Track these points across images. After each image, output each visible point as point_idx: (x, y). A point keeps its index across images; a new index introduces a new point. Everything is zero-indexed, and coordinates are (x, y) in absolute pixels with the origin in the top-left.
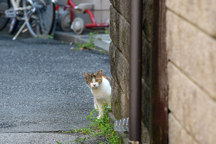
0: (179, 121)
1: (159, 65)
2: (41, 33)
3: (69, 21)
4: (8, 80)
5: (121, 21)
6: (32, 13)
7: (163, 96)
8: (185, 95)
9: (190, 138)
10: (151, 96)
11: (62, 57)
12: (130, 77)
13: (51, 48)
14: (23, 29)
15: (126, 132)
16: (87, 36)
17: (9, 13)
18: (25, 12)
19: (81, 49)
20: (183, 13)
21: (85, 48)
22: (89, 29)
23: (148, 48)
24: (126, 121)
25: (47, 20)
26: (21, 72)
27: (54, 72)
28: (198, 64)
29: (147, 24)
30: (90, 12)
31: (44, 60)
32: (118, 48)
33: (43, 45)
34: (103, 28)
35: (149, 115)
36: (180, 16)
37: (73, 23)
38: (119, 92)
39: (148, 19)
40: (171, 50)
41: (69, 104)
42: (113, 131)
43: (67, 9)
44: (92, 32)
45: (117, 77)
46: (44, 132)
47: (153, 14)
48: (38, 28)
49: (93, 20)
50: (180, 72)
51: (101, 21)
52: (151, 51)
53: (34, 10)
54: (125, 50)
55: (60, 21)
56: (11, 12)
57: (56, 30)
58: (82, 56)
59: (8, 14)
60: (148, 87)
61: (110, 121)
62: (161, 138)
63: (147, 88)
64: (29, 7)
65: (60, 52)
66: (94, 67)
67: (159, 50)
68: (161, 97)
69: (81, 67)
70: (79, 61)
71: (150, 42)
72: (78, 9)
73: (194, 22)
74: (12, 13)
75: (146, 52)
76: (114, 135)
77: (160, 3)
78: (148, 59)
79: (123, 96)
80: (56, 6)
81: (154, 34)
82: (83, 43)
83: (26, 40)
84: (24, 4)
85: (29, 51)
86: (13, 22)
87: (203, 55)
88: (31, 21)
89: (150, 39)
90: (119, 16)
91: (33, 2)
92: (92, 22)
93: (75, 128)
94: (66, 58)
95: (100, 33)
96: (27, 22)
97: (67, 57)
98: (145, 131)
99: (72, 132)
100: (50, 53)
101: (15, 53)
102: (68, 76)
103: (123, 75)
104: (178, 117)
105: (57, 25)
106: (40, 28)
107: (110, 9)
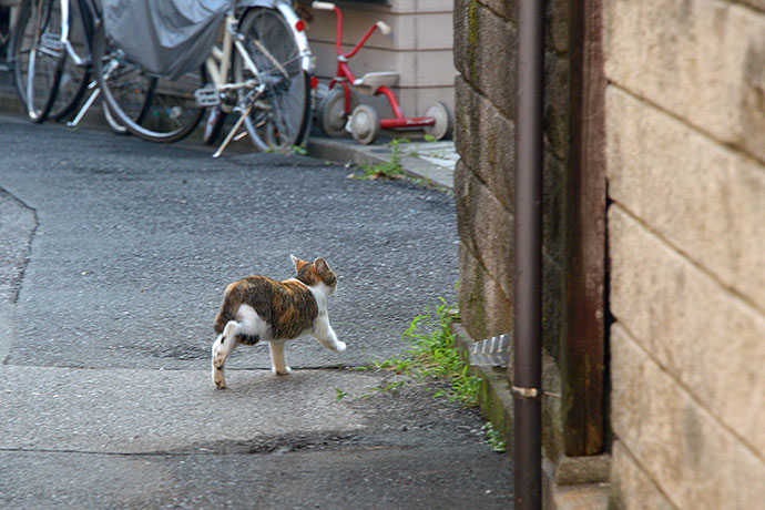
0: (638, 341)
1: (584, 212)
2: (278, 141)
3: (342, 113)
4: (213, 251)
5: (484, 112)
6: (257, 95)
7: (593, 285)
8: (654, 280)
9: (669, 380)
10: (563, 285)
11: (330, 198)
12: (515, 245)
13: (302, 176)
14: (237, 133)
15: (497, 368)
16: (384, 147)
17: (205, 97)
18: (240, 92)
19: (373, 177)
20: (650, 91)
21: (381, 174)
22: (388, 131)
23: (556, 174)
24: (496, 342)
25: (291, 112)
26: (240, 232)
27: (315, 230)
28: (688, 209)
29: (553, 117)
30: (390, 93)
31: (290, 204)
32: (477, 176)
33: (284, 169)
34: (419, 128)
35: (559, 327)
36: (641, 98)
37: (350, 118)
38: (479, 276)
39: (557, 107)
40: (619, 178)
41: (356, 305)
42: (464, 365)
43: (337, 85)
44: (397, 139)
45: (474, 241)
46: (304, 368)
47: (568, 95)
48: (270, 129)
49: (398, 110)
50: (640, 229)
51: (416, 113)
52: (565, 178)
53: (261, 89)
54: (494, 180)
55: (322, 113)
56: (208, 94)
57: (313, 134)
58: (376, 195)
59: (201, 97)
60: (555, 263)
61: (456, 342)
62: (588, 382)
63: (554, 266)
64: (249, 83)
65: (325, 186)
66: (405, 219)
67: (584, 178)
68: (588, 286)
69: (376, 220)
70: (370, 205)
71: (562, 160)
72: (362, 86)
73: (679, 111)
74: (211, 97)
75: (551, 184)
76: (468, 375)
77: (585, 69)
78: (556, 199)
79: (490, 285)
80: (312, 78)
81: (571, 141)
82: (377, 163)
83: (243, 158)
84: (239, 76)
85: (254, 183)
86: (213, 117)
87: (704, 189)
88: (253, 113)
89: (561, 154)
90: (478, 100)
91: (260, 71)
92: (396, 115)
93: (377, 360)
94: (339, 198)
95: (413, 140)
96: (245, 118)
97: (342, 198)
98: (548, 364)
99: (370, 369)
100: (302, 187)
101: (221, 188)
102: (346, 239)
103: (490, 237)
104: (636, 333)
105: (313, 123)
106: (276, 131)
107: (456, 84)
